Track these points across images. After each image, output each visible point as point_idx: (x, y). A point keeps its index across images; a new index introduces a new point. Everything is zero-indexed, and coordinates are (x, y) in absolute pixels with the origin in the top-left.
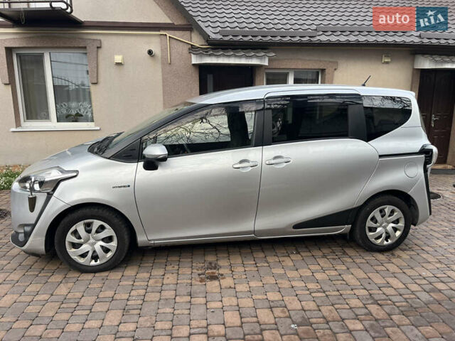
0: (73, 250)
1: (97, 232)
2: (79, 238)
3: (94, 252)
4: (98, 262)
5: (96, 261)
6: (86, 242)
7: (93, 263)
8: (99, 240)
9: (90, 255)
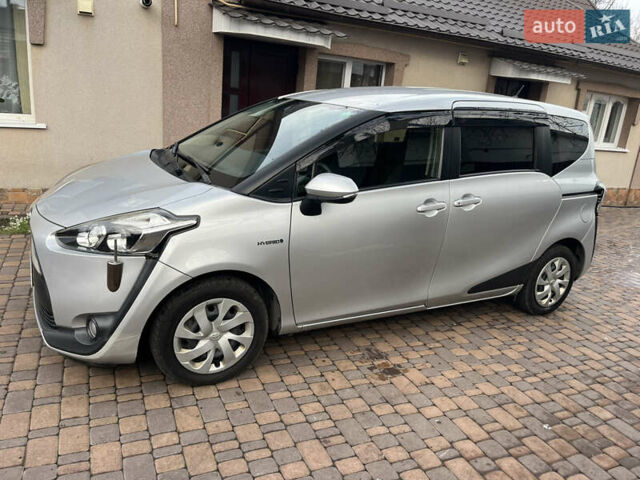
0: (185, 351)
1: (225, 318)
2: (197, 329)
3: (217, 350)
4: (222, 366)
5: (217, 365)
6: (206, 336)
7: (213, 369)
8: (225, 332)
9: (210, 356)
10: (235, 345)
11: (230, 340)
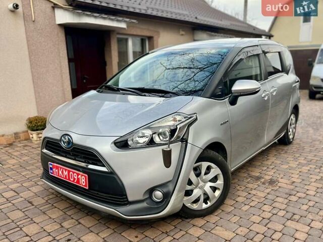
0: (187, 198)
1: (205, 174)
2: (191, 183)
3: (205, 194)
4: (209, 203)
5: (206, 203)
6: (197, 187)
7: (205, 206)
8: (207, 182)
9: (202, 198)
10: (214, 189)
11: (210, 187)
